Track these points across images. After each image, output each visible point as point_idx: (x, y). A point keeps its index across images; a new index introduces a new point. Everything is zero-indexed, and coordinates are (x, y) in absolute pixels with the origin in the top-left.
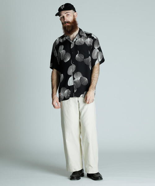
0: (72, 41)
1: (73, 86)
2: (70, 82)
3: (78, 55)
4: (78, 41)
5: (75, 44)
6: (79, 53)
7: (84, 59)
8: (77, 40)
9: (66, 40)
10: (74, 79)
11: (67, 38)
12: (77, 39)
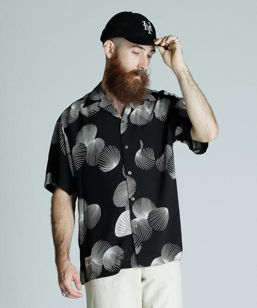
0: (122, 116)
1: (131, 236)
2: (123, 227)
3: (140, 151)
4: (136, 113)
5: (129, 123)
6: (144, 147)
7: (156, 161)
8: (134, 112)
9: (102, 110)
10: (133, 217)
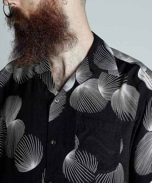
3: (72, 153)
7: (96, 174)
11: (38, 70)
12: (76, 84)
